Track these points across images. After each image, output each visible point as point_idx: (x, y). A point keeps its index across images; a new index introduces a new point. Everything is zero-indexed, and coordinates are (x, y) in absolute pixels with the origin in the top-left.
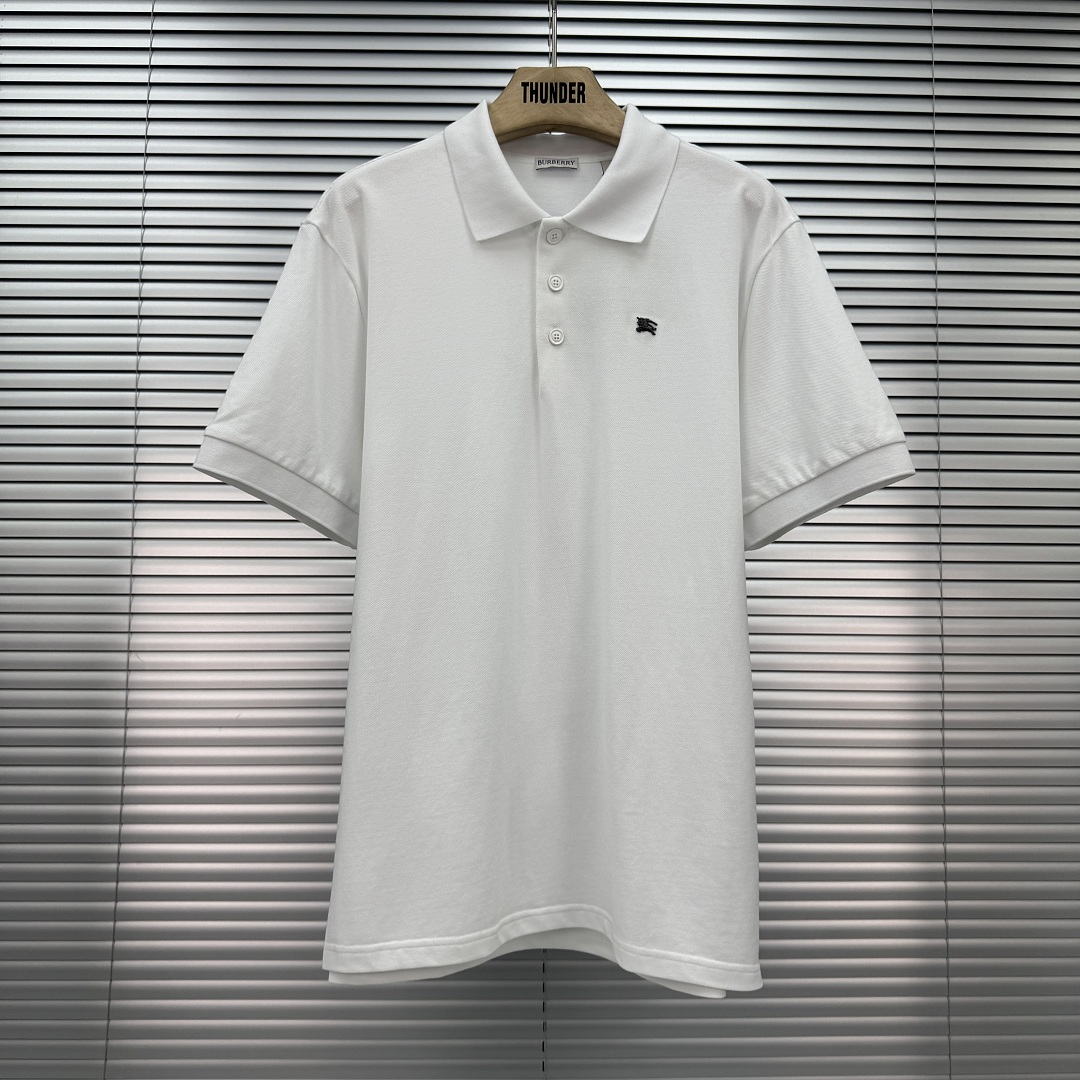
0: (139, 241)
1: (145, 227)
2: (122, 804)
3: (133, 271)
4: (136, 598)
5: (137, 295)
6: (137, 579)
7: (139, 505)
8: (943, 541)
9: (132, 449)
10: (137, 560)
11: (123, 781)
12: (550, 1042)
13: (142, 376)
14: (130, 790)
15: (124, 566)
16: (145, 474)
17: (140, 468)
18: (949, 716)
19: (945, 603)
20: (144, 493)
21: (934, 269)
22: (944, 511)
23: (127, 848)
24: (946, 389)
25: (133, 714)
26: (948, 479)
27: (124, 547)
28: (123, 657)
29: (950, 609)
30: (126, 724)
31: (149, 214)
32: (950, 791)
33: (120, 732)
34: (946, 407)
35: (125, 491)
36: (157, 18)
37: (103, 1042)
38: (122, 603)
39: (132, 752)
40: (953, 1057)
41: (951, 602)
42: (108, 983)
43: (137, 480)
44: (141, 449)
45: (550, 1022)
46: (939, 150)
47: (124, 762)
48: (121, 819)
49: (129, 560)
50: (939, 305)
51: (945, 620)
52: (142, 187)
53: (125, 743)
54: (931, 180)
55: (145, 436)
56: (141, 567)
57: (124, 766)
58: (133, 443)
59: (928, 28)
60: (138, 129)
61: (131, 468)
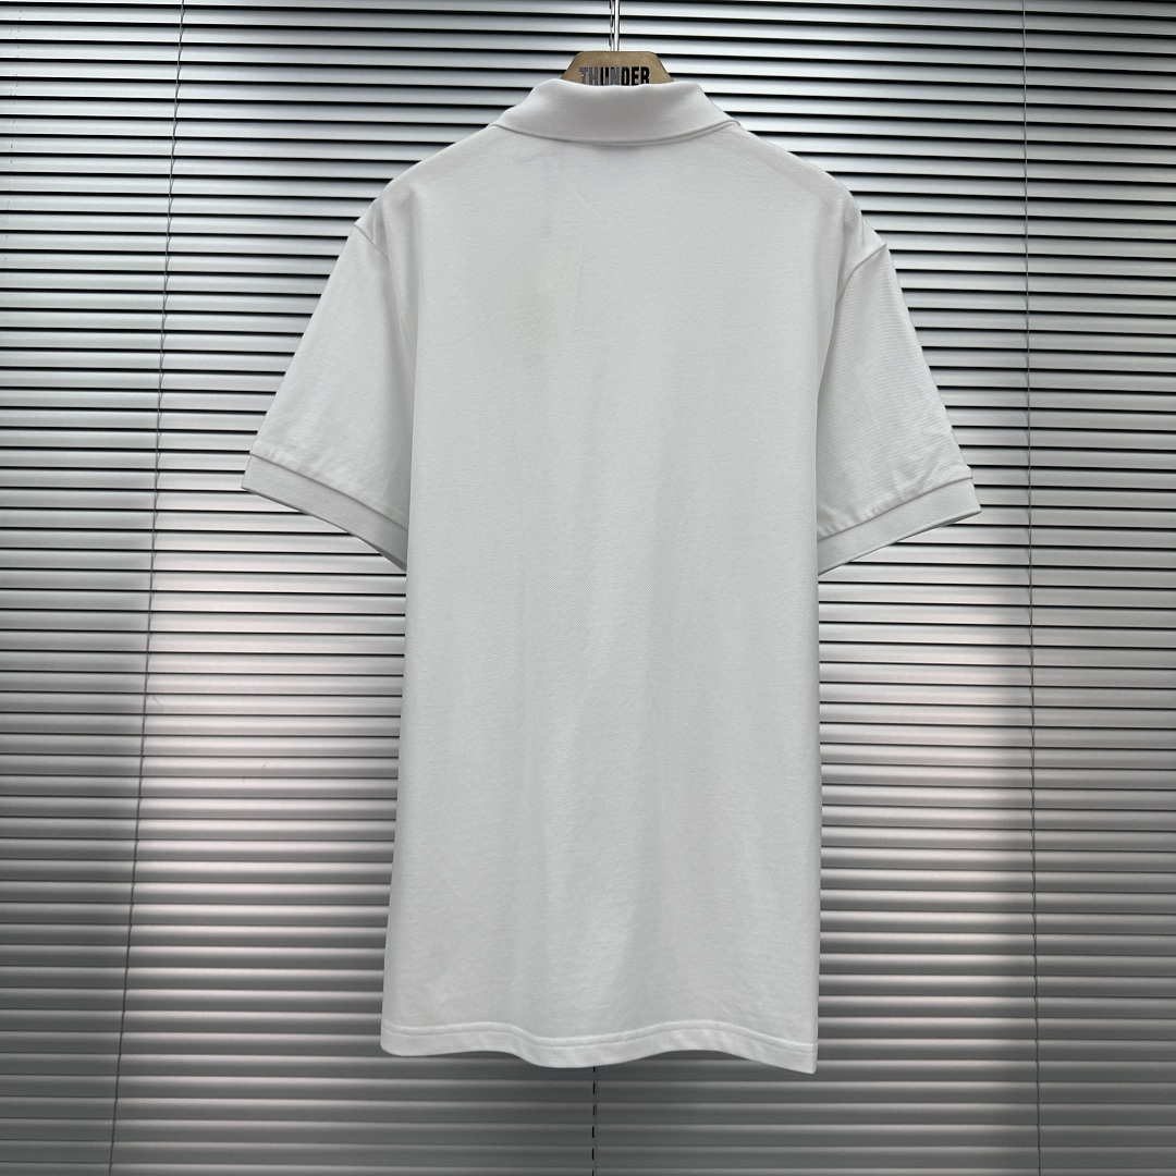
0: (164, 250)
1: (171, 235)
2: (135, 861)
3: (157, 282)
4: (154, 636)
5: (161, 308)
6: (155, 615)
7: (159, 535)
8: (1033, 584)
9: (153, 474)
10: (156, 595)
11: (137, 836)
12: (600, 1127)
13: (165, 395)
14: (144, 845)
15: (142, 601)
16: (166, 501)
17: (161, 494)
18: (1040, 775)
19: (1036, 651)
20: (165, 522)
21: (1024, 289)
22: (1035, 552)
23: (139, 909)
24: (1038, 419)
25: (149, 763)
26: (1039, 517)
27: (143, 581)
28: (139, 700)
29: (1041, 657)
30: (141, 774)
31: (175, 221)
32: (1040, 856)
33: (134, 782)
34: (1038, 438)
35: (145, 520)
36: (187, 11)
37: (110, 1123)
38: (139, 641)
39: (147, 804)
40: (1042, 1149)
41: (1042, 650)
42: (116, 1056)
43: (158, 508)
44: (162, 474)
45: (601, 1106)
46: (1031, 161)
47: (138, 815)
48: (134, 877)
49: (147, 595)
50: (1030, 328)
51: (1036, 670)
52: (168, 192)
53: (140, 794)
54: (1022, 194)
55: (167, 460)
56: (160, 603)
57: (138, 819)
58: (154, 467)
59: (1019, 31)
60: (166, 129)
61: (152, 494)
